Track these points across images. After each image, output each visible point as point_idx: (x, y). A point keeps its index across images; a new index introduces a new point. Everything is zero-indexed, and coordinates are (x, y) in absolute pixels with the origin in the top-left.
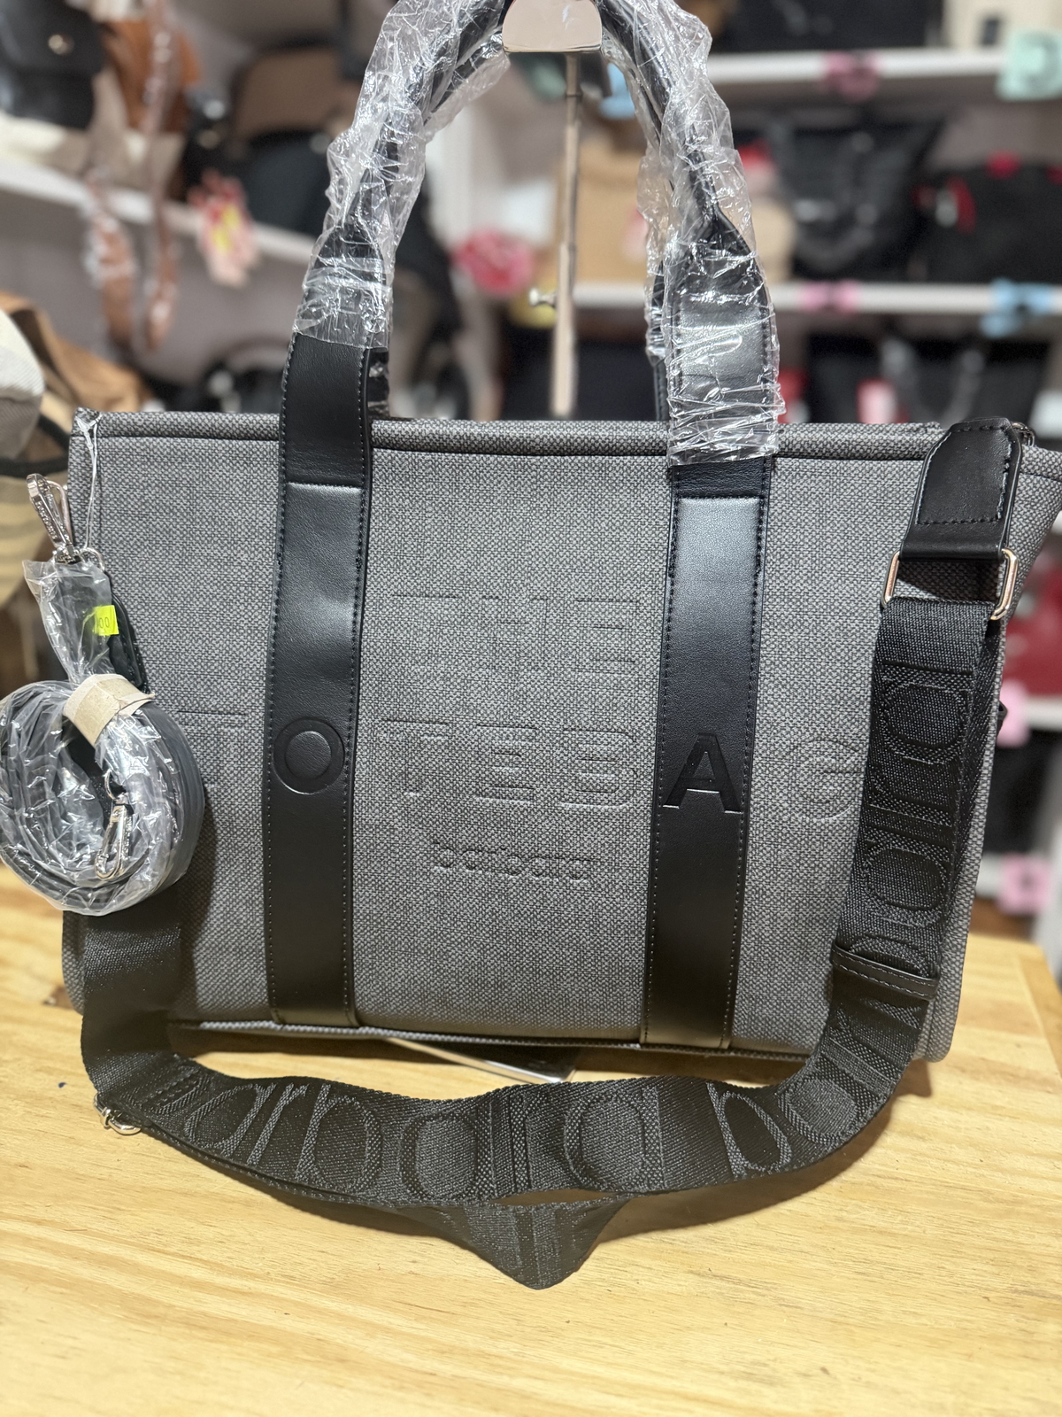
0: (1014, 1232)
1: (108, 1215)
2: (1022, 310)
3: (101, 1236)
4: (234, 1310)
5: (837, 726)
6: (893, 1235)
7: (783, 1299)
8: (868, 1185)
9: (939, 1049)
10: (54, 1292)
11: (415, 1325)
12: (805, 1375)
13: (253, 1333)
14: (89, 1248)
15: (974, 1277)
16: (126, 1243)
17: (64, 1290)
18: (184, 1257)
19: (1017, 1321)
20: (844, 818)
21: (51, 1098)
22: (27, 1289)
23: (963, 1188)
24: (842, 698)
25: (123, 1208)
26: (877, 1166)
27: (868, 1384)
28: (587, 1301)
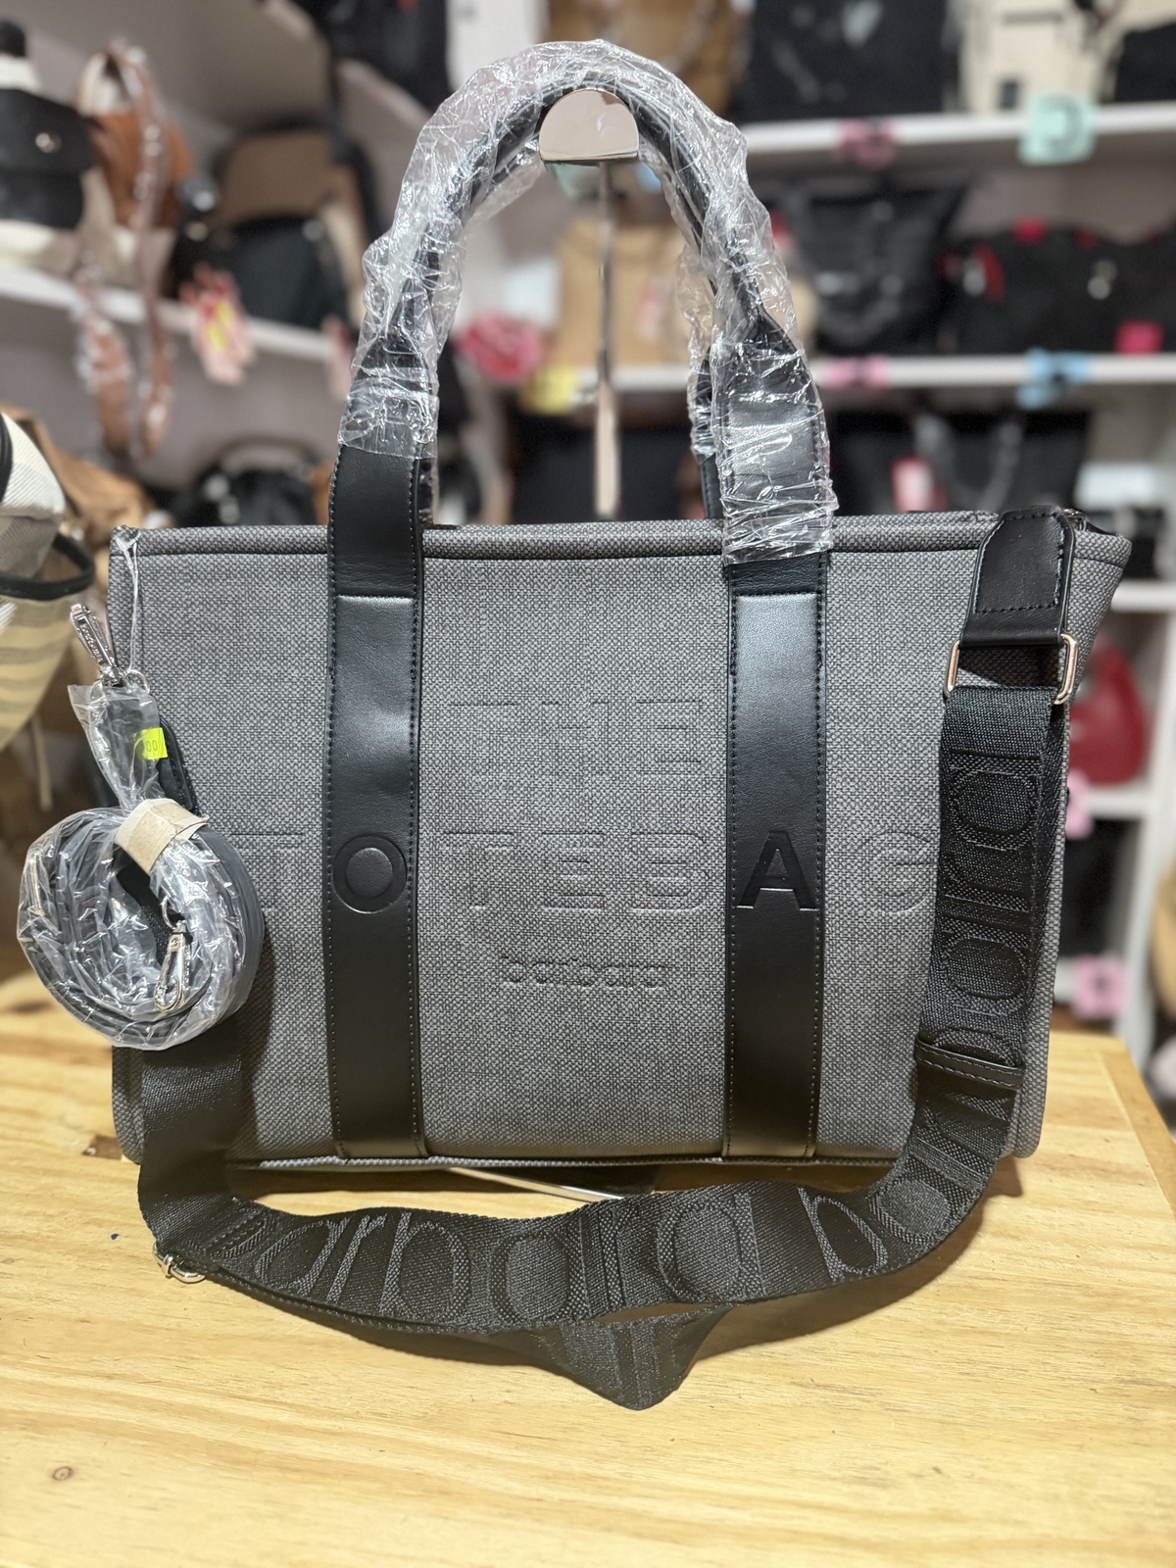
0: (1116, 1324)
1: (183, 1365)
2: (1058, 379)
3: (179, 1386)
4: (327, 1451)
5: (907, 817)
6: (994, 1334)
7: (889, 1404)
8: (966, 1287)
9: (1028, 1144)
10: (136, 1445)
11: (516, 1453)
12: (918, 1476)
13: (349, 1472)
14: (166, 1399)
15: (1079, 1370)
16: (204, 1391)
17: (145, 1443)
18: (265, 1401)
19: (1126, 1409)
20: (920, 910)
21: (104, 1251)
22: (105, 1443)
23: (1062, 1285)
24: (911, 789)
25: (196, 1356)
26: (973, 1268)
27: (982, 1480)
28: (690, 1418)
